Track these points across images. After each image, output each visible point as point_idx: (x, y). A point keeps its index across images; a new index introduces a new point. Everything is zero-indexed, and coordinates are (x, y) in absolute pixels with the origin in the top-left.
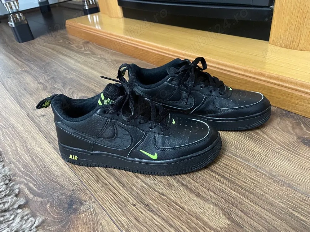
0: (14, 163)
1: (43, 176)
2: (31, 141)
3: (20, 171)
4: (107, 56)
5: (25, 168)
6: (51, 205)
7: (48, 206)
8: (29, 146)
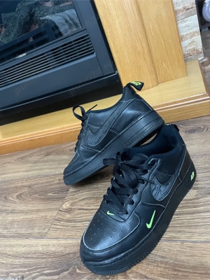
0: (11, 272)
1: (50, 260)
2: (9, 249)
3: (25, 272)
4: (8, 160)
5: (25, 267)
6: (80, 269)
7: (78, 271)
8: (11, 253)
